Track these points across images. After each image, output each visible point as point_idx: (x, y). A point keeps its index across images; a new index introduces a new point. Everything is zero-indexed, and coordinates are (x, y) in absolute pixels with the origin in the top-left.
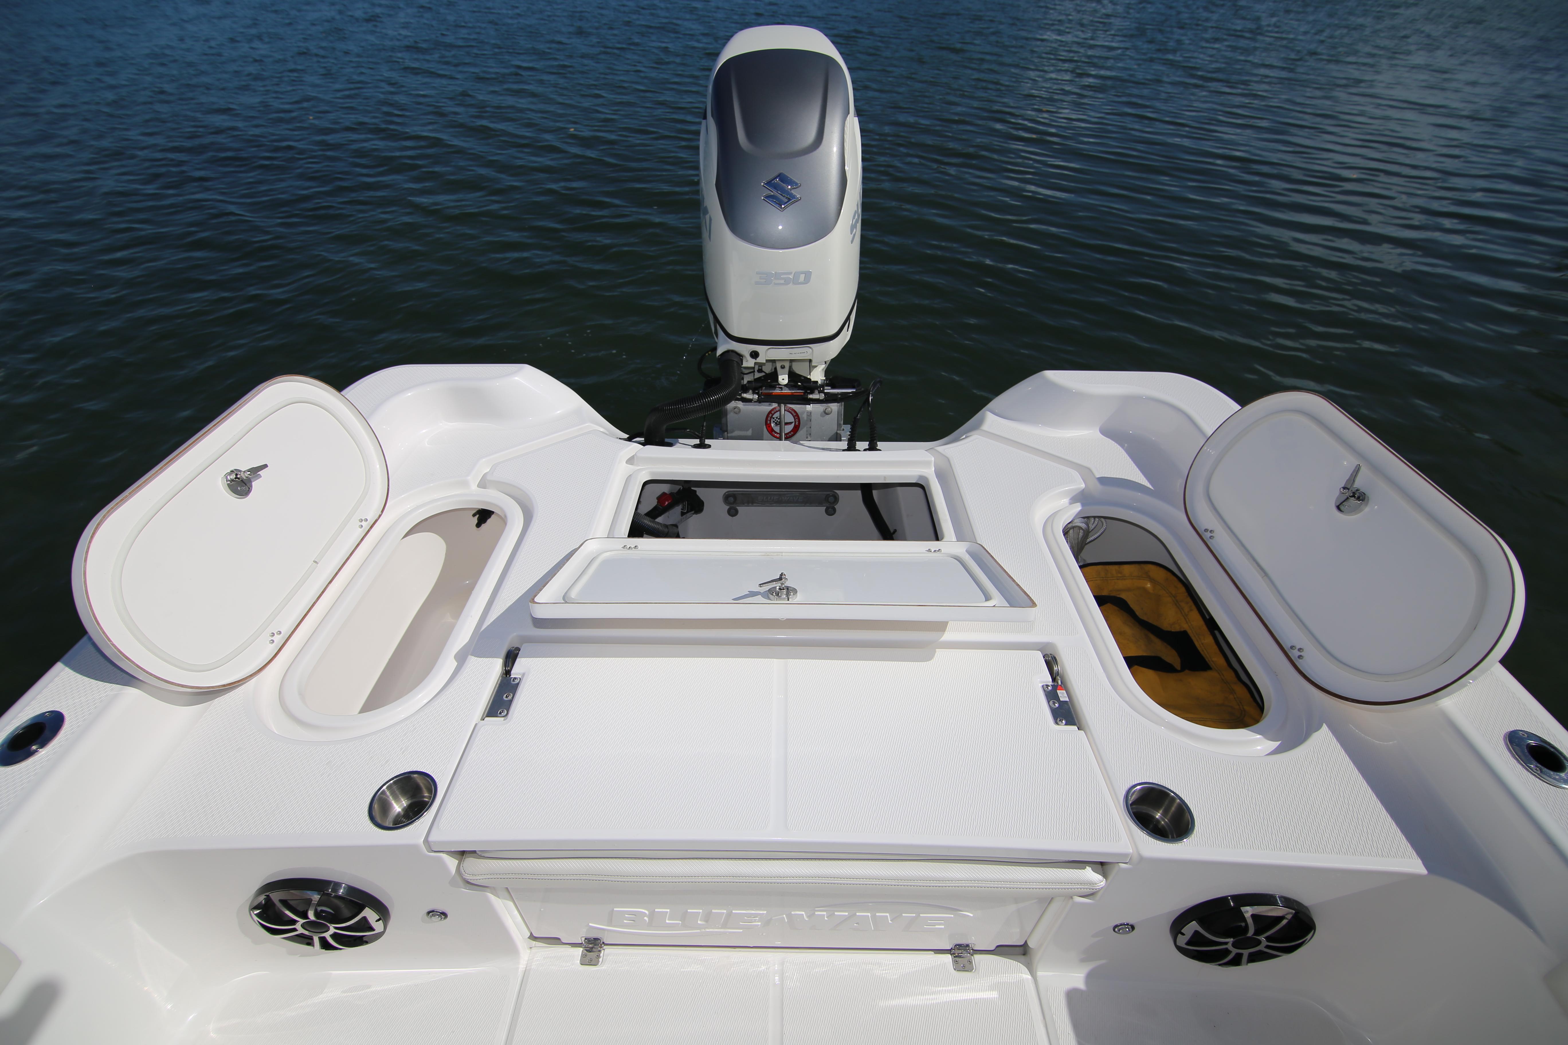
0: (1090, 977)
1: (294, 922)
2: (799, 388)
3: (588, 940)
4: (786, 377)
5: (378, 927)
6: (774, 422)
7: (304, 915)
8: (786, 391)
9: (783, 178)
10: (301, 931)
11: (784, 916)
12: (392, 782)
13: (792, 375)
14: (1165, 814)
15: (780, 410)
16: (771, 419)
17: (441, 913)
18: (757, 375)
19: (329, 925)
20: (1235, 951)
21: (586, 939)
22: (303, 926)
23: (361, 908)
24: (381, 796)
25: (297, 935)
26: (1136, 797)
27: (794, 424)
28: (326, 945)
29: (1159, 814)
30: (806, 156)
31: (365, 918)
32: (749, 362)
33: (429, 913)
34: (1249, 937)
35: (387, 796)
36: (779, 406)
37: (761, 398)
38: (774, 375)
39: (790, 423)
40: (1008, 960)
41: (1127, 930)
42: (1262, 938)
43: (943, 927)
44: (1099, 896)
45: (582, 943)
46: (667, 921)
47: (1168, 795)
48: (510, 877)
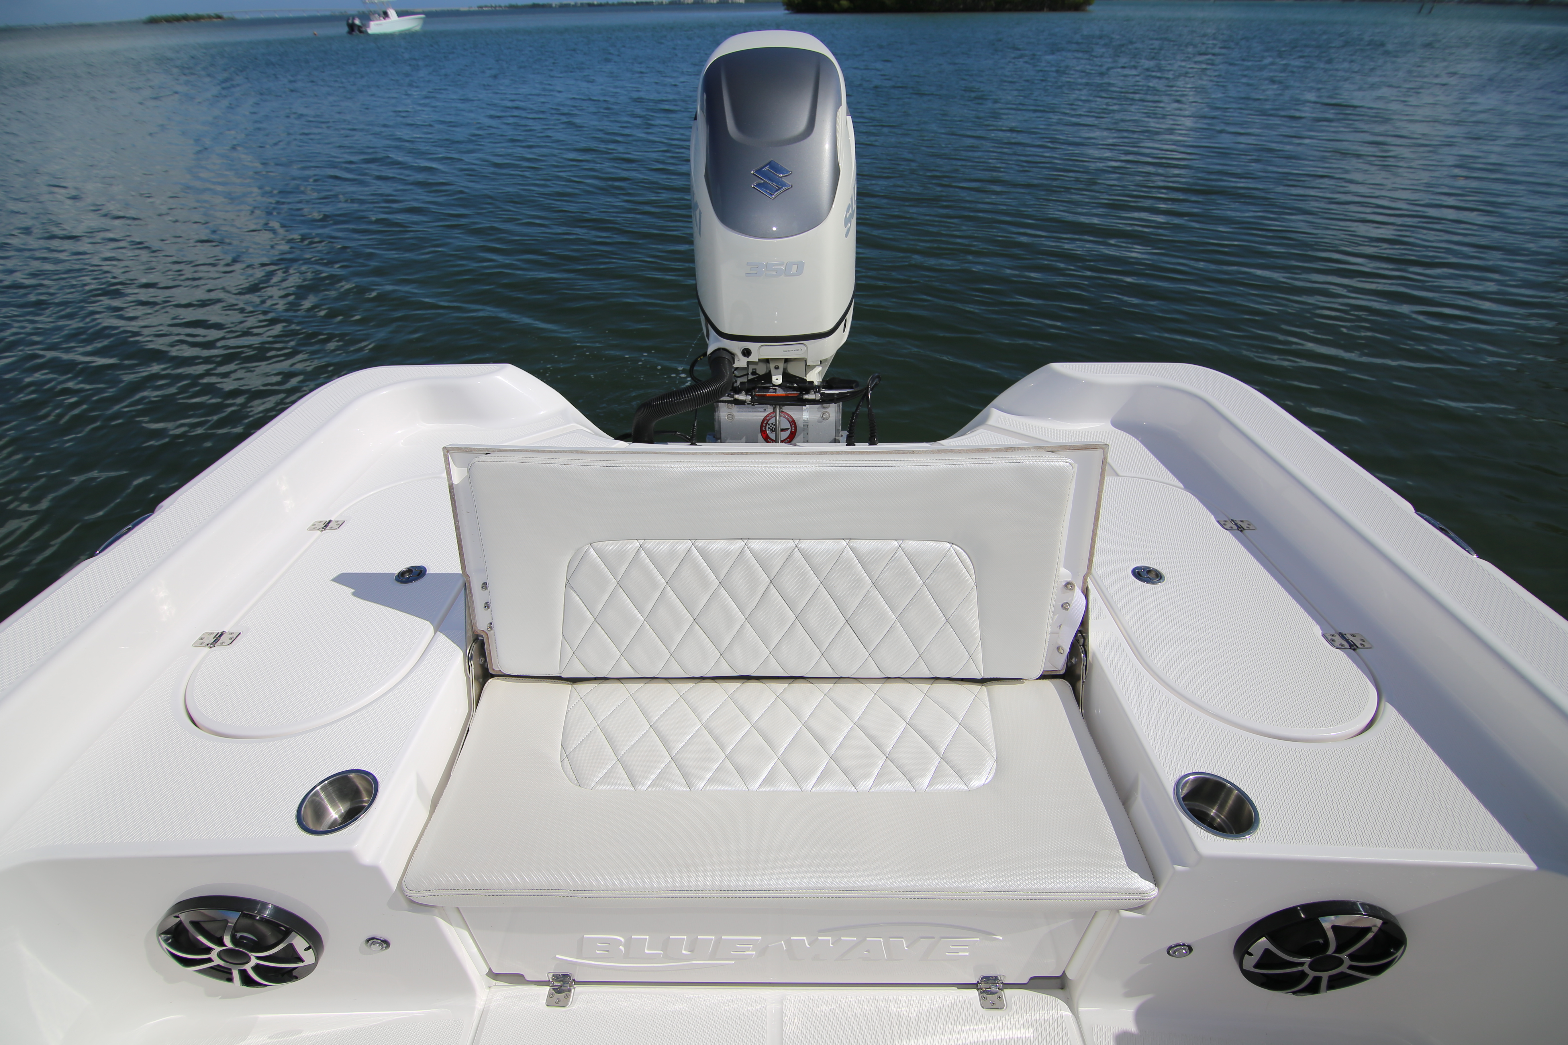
0: (1140, 1015)
1: (209, 950)
2: (794, 389)
3: (556, 977)
4: (781, 377)
5: (308, 957)
6: (769, 428)
7: (220, 943)
8: (781, 392)
9: (772, 165)
10: (217, 961)
11: (783, 942)
12: (326, 782)
13: (786, 376)
14: (1220, 810)
15: (775, 416)
16: (766, 426)
17: (382, 941)
18: (751, 377)
19: (250, 954)
20: (1312, 974)
21: (554, 975)
22: (219, 955)
23: (286, 934)
24: (314, 798)
25: (211, 968)
26: (1188, 791)
27: (790, 430)
28: (247, 981)
29: (1214, 811)
30: (798, 144)
31: (291, 947)
32: (741, 362)
33: (368, 940)
34: (1330, 956)
35: (321, 798)
36: (774, 409)
37: (755, 399)
38: (768, 377)
39: (787, 429)
40: (1044, 995)
41: (1184, 951)
42: (1344, 956)
43: (968, 954)
44: (1150, 908)
45: (549, 981)
46: (647, 951)
47: (1224, 786)
48: (460, 893)
